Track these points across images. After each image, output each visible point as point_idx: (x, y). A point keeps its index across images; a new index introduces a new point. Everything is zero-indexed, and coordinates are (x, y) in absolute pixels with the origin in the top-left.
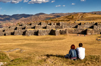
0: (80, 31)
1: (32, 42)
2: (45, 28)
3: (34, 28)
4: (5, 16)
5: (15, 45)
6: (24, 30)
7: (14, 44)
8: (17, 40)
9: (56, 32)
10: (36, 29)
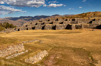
0: (95, 26)
1: (50, 35)
2: (62, 23)
3: (52, 23)
4: (29, 17)
5: (35, 37)
6: (43, 25)
7: (34, 35)
8: (37, 33)
9: (72, 26)
10: (54, 24)
